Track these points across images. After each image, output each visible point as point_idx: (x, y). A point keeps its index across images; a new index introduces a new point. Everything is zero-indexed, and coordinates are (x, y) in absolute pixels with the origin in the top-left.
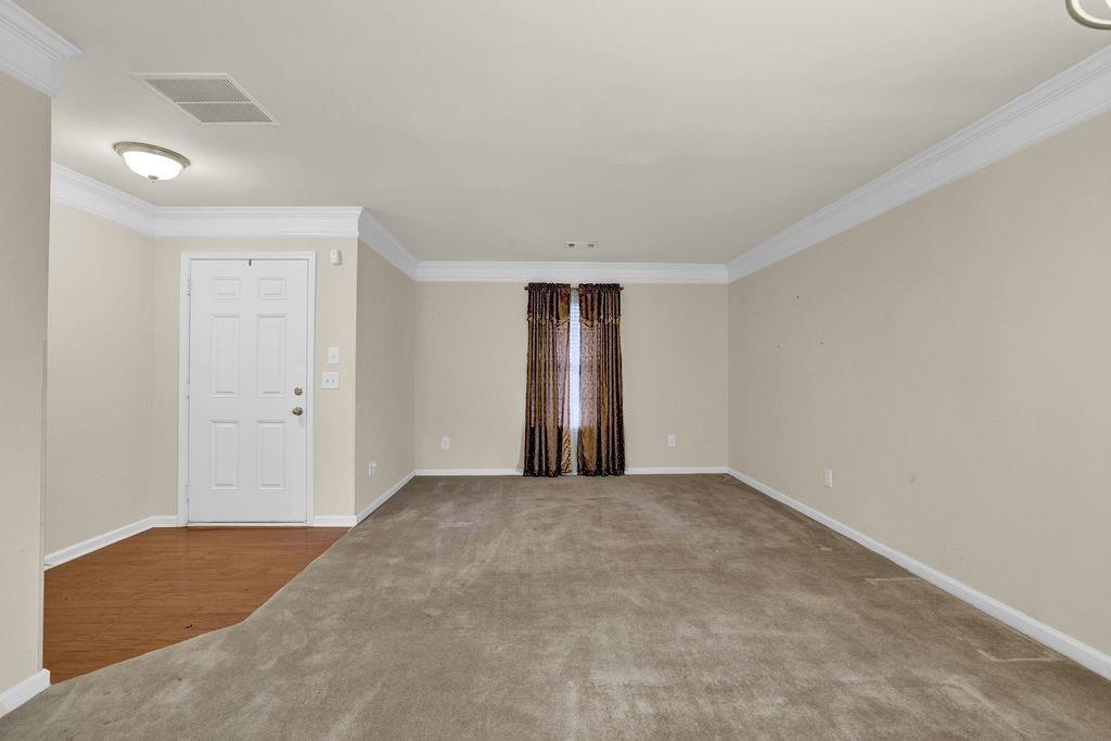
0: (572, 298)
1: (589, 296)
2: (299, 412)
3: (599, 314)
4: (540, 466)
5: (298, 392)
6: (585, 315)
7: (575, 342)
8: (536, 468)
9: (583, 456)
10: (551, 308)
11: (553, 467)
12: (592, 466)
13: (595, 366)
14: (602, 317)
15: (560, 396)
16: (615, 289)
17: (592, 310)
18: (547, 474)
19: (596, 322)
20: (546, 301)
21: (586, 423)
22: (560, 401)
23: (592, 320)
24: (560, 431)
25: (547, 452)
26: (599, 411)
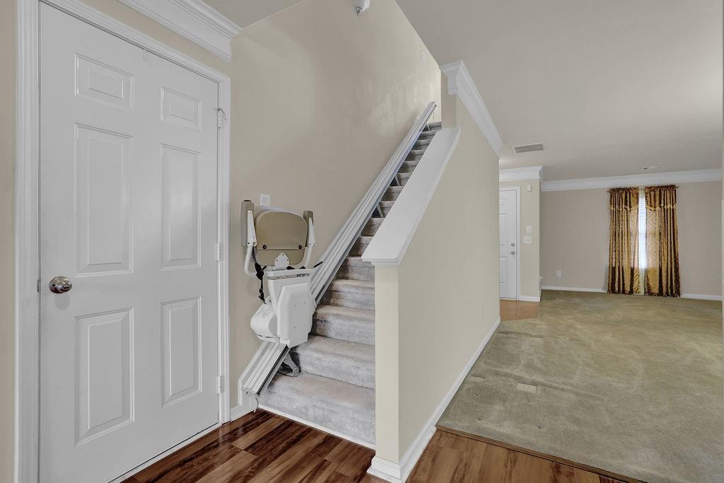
0: (640, 195)
1: (652, 193)
2: (513, 253)
3: (660, 203)
4: (619, 288)
5: (513, 245)
6: (650, 204)
7: (643, 219)
8: (617, 289)
9: (648, 284)
10: (626, 201)
11: (628, 289)
12: (656, 290)
13: (658, 233)
14: (662, 205)
15: (632, 250)
16: (672, 188)
17: (655, 201)
18: (624, 292)
19: (658, 208)
20: (622, 198)
21: (651, 266)
22: (632, 253)
23: (655, 207)
24: (632, 270)
25: (623, 280)
26: (660, 260)
